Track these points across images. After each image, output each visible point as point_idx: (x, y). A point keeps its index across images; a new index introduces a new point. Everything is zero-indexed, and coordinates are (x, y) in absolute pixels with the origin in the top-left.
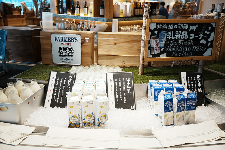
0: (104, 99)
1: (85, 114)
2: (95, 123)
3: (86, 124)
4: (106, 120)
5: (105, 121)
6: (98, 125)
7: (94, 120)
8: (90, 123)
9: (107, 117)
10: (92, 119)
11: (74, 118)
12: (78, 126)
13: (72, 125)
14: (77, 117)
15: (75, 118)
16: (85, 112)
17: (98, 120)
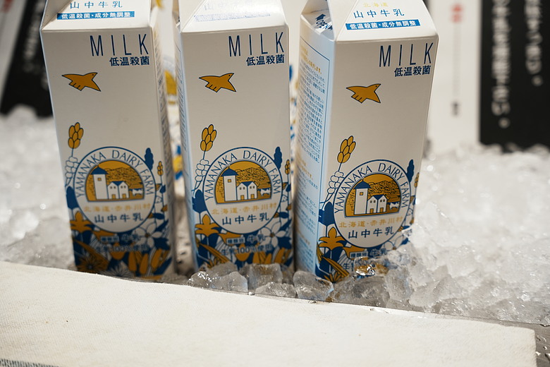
0: (392, 17)
1: (211, 155)
2: (295, 247)
3: (221, 246)
4: (393, 220)
5: (382, 238)
6: (324, 263)
7: (291, 216)
8: (251, 239)
9: (405, 199)
10: (269, 207)
11: (113, 190)
12: (155, 258)
13: (95, 244)
14: (135, 182)
15: (124, 190)
16: (209, 136)
17: (327, 216)
